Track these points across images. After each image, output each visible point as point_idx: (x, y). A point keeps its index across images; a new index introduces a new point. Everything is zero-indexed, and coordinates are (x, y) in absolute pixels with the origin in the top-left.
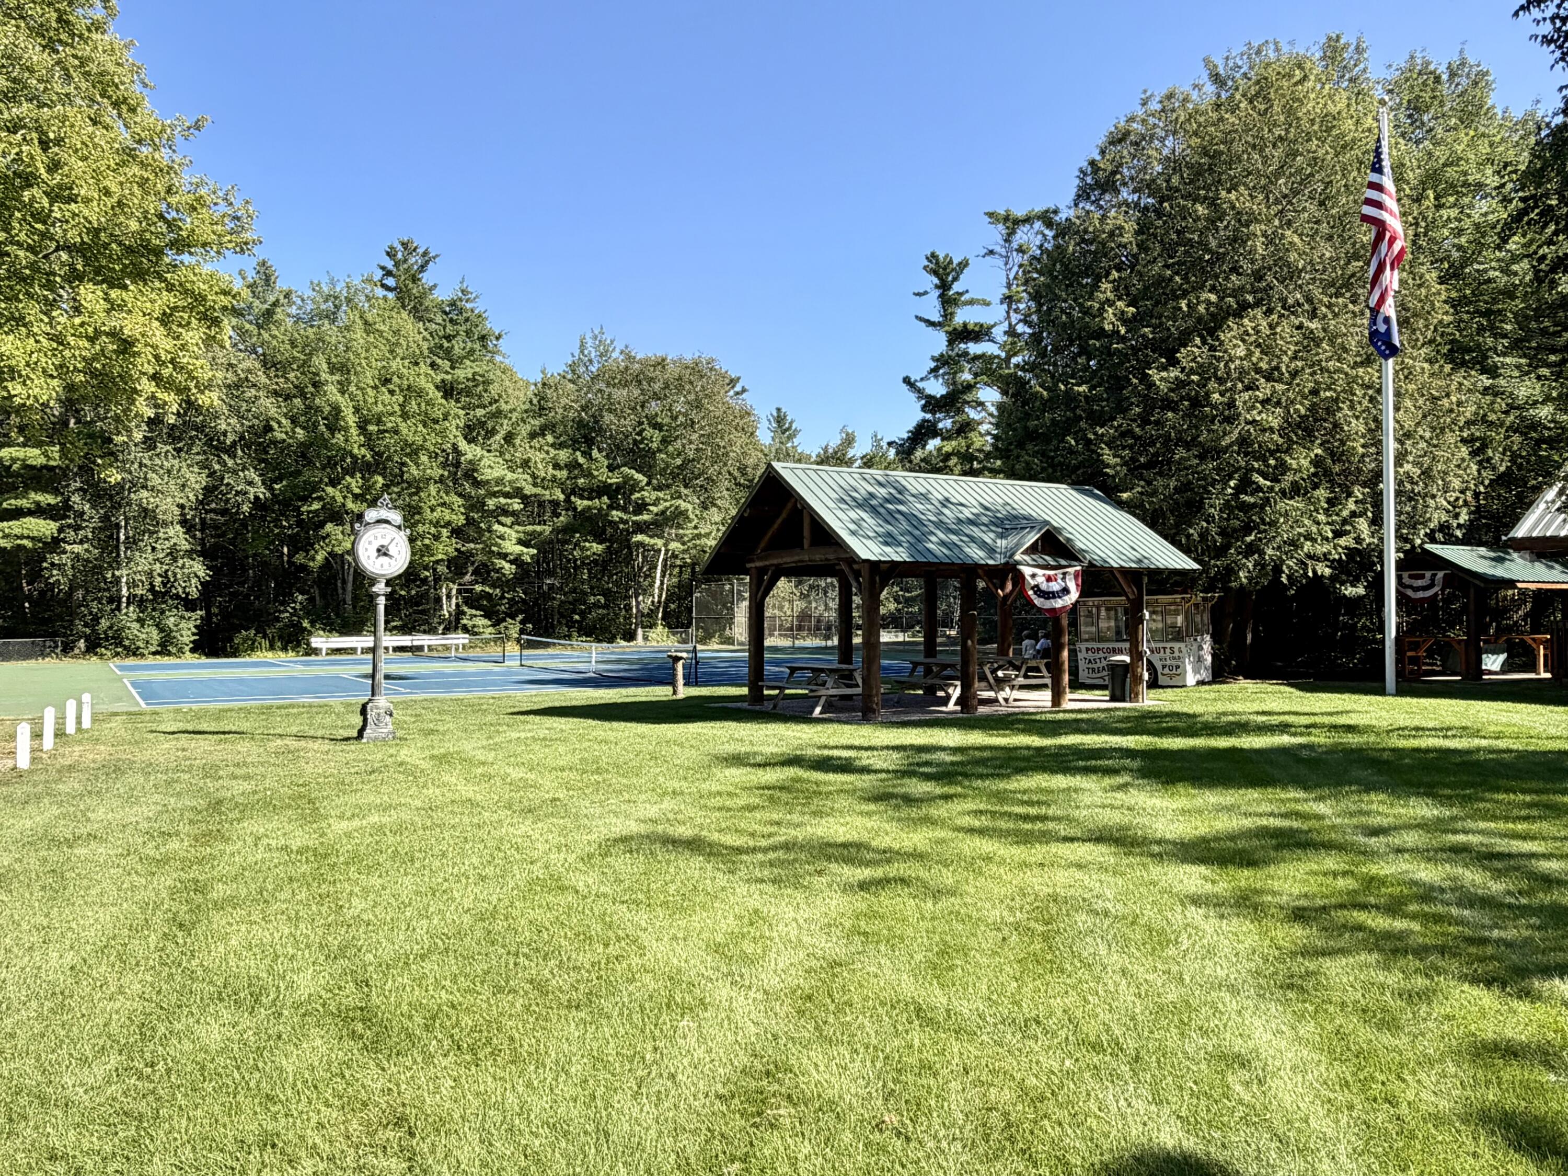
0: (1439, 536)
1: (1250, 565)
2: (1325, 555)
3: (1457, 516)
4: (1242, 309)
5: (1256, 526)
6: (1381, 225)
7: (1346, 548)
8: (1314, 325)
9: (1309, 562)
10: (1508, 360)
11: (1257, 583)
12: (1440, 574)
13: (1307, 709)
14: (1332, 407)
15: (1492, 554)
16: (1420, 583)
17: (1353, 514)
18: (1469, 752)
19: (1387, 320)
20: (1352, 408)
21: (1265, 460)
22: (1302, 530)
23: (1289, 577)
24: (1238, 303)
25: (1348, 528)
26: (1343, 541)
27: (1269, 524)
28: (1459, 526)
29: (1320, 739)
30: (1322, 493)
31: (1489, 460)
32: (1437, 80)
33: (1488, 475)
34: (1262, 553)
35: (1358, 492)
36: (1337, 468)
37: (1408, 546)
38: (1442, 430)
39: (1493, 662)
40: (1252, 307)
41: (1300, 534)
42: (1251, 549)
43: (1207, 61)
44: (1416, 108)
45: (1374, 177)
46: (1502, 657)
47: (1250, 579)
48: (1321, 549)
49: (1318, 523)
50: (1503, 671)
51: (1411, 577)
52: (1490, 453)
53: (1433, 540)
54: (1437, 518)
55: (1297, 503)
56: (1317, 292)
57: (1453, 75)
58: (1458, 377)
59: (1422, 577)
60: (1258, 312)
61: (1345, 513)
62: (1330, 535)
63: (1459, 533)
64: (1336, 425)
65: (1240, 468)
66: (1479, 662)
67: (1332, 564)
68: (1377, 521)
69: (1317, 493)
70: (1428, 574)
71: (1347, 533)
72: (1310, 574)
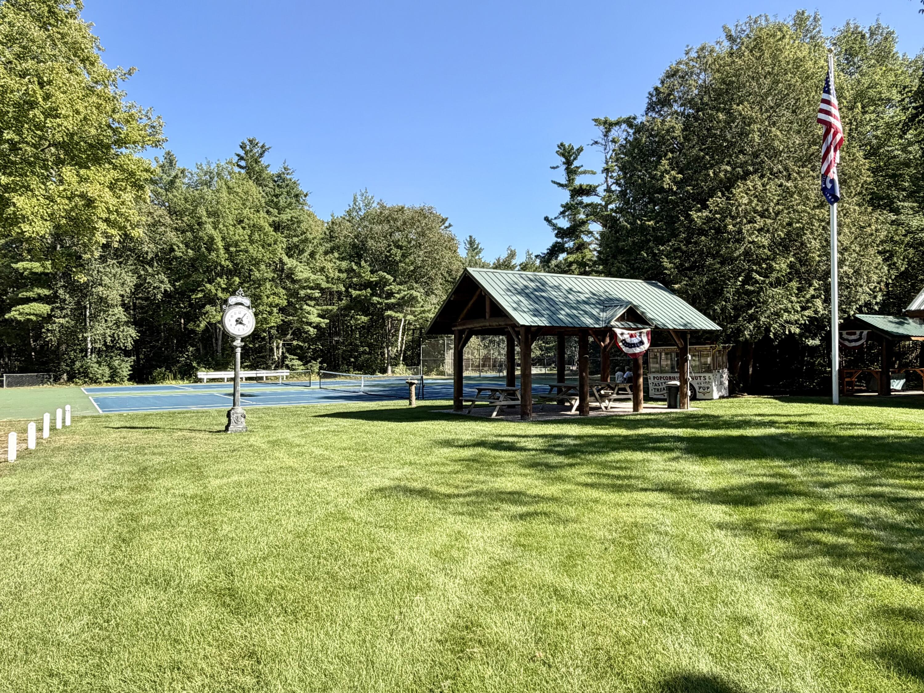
0: (865, 309)
1: (751, 327)
2: (796, 321)
3: (875, 297)
4: (746, 175)
5: (755, 304)
6: (829, 126)
7: (809, 317)
8: (789, 184)
9: (786, 325)
10: (906, 204)
11: (755, 338)
12: (865, 332)
13: (785, 413)
14: (800, 233)
15: (897, 320)
16: (853, 337)
17: (813, 297)
18: (882, 438)
19: (832, 181)
20: (812, 233)
21: (760, 265)
22: (782, 306)
23: (774, 334)
24: (743, 171)
25: (810, 305)
26: (806, 313)
27: (763, 303)
28: (877, 303)
29: (794, 430)
30: (794, 284)
31: (894, 264)
32: (863, 37)
33: (894, 273)
34: (758, 320)
35: (816, 283)
36: (803, 269)
37: (846, 316)
38: (866, 246)
39: (897, 385)
40: (752, 173)
41: (781, 309)
42: (752, 318)
43: (724, 28)
44: (850, 54)
45: (825, 96)
46: (903, 382)
47: (751, 335)
48: (794, 317)
49: (792, 302)
50: (903, 390)
51: (847, 334)
52: (895, 259)
53: (861, 312)
54: (863, 298)
55: (779, 290)
56: (791, 164)
57: (872, 34)
58: (876, 215)
59: (855, 334)
60: (756, 177)
61: (808, 296)
62: (799, 309)
63: (876, 308)
64: (802, 244)
65: (745, 270)
66: (889, 384)
67: (800, 326)
68: (827, 301)
69: (791, 284)
70: (858, 332)
71: (809, 308)
72: (787, 333)
